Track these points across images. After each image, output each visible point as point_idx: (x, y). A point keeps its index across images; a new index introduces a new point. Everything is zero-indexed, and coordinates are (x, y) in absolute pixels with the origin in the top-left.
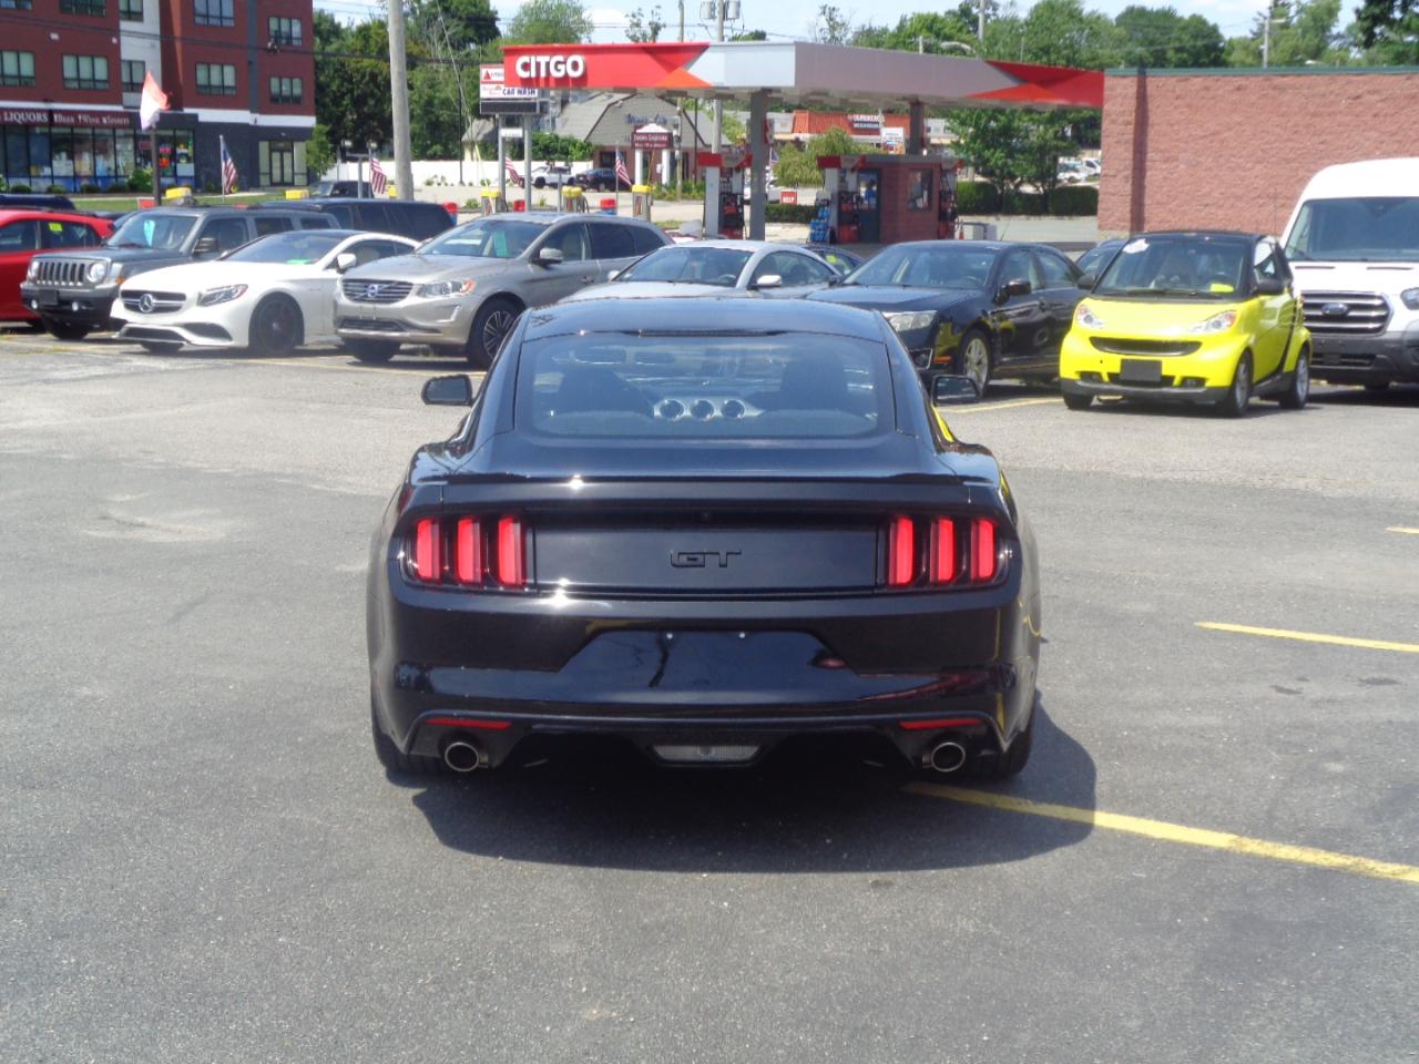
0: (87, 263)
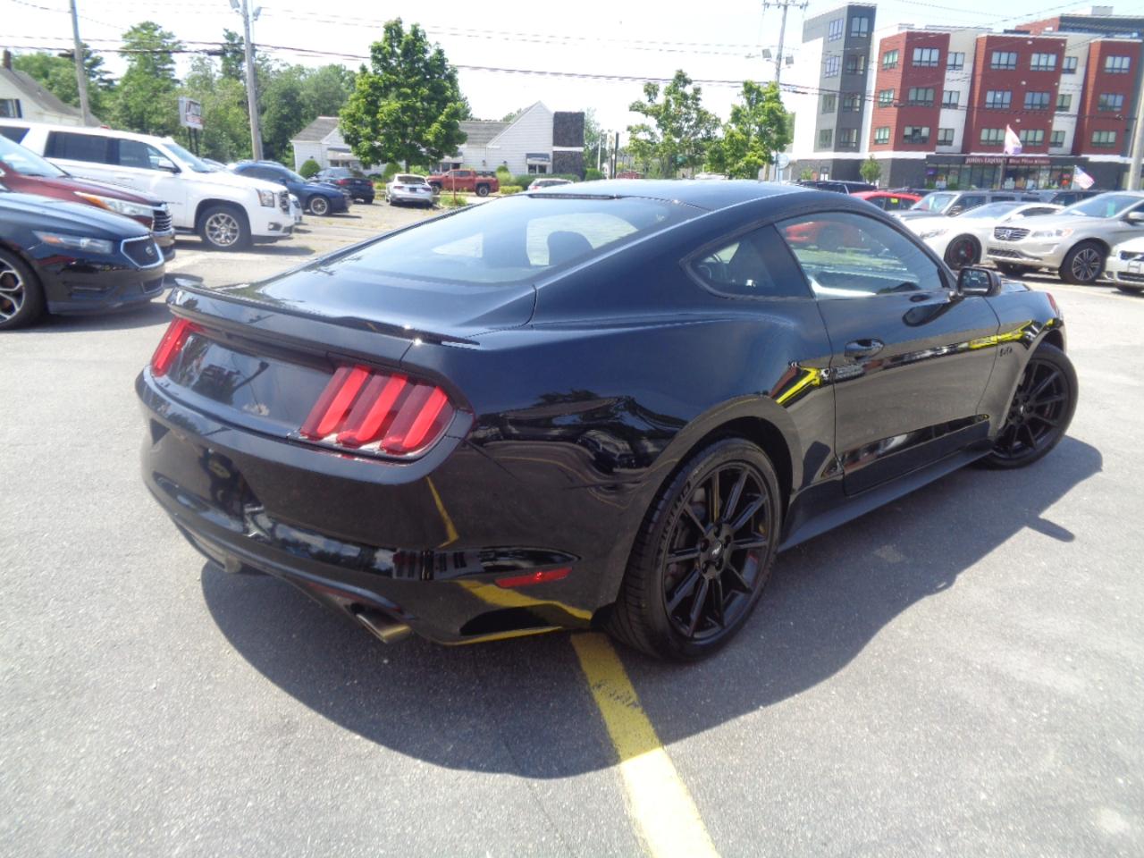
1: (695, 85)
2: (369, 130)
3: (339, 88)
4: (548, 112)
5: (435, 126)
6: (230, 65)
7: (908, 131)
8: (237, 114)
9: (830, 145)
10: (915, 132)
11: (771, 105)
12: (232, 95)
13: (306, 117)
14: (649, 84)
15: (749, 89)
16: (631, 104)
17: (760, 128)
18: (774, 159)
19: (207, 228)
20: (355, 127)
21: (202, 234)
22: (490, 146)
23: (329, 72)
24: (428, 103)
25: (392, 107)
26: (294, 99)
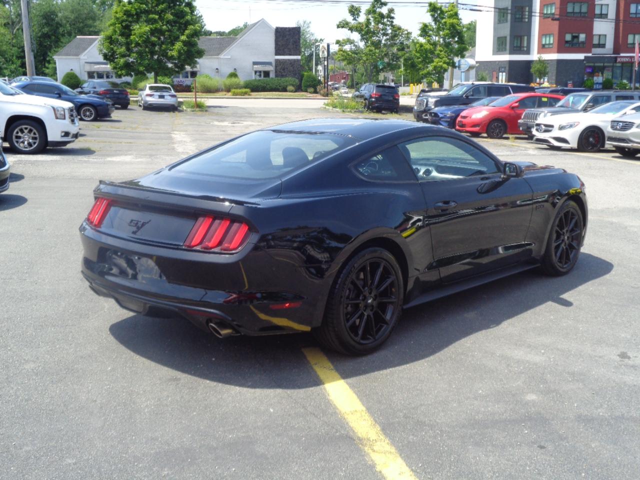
0: (539, 113)
1: (389, 6)
2: (123, 49)
3: (92, 11)
4: (270, 27)
5: (178, 45)
7: (568, 37)
9: (505, 50)
10: (574, 37)
11: (452, 21)
14: (353, 6)
15: (434, 8)
16: (338, 23)
17: (444, 40)
18: (457, 64)
20: (112, 46)
21: (10, 141)
22: (222, 56)
24: (172, 26)
25: (142, 30)
26: (53, 20)
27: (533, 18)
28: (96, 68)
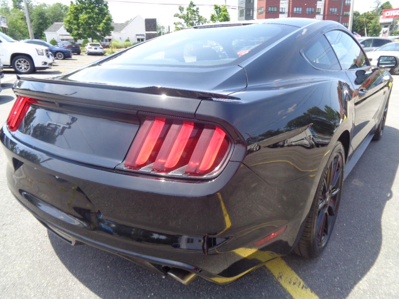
1: (197, 6)
2: (76, 26)
3: (61, 12)
4: (142, 19)
5: (102, 25)
6: (16, 3)
8: (21, 23)
11: (224, 13)
12: (18, 15)
13: (49, 24)
14: (180, 7)
15: (216, 7)
16: (174, 15)
19: (16, 65)
20: (70, 25)
21: (14, 67)
22: (122, 32)
23: (56, 5)
24: (98, 15)
25: (84, 17)
26: (43, 16)
27: (254, 11)
28: (65, 37)
